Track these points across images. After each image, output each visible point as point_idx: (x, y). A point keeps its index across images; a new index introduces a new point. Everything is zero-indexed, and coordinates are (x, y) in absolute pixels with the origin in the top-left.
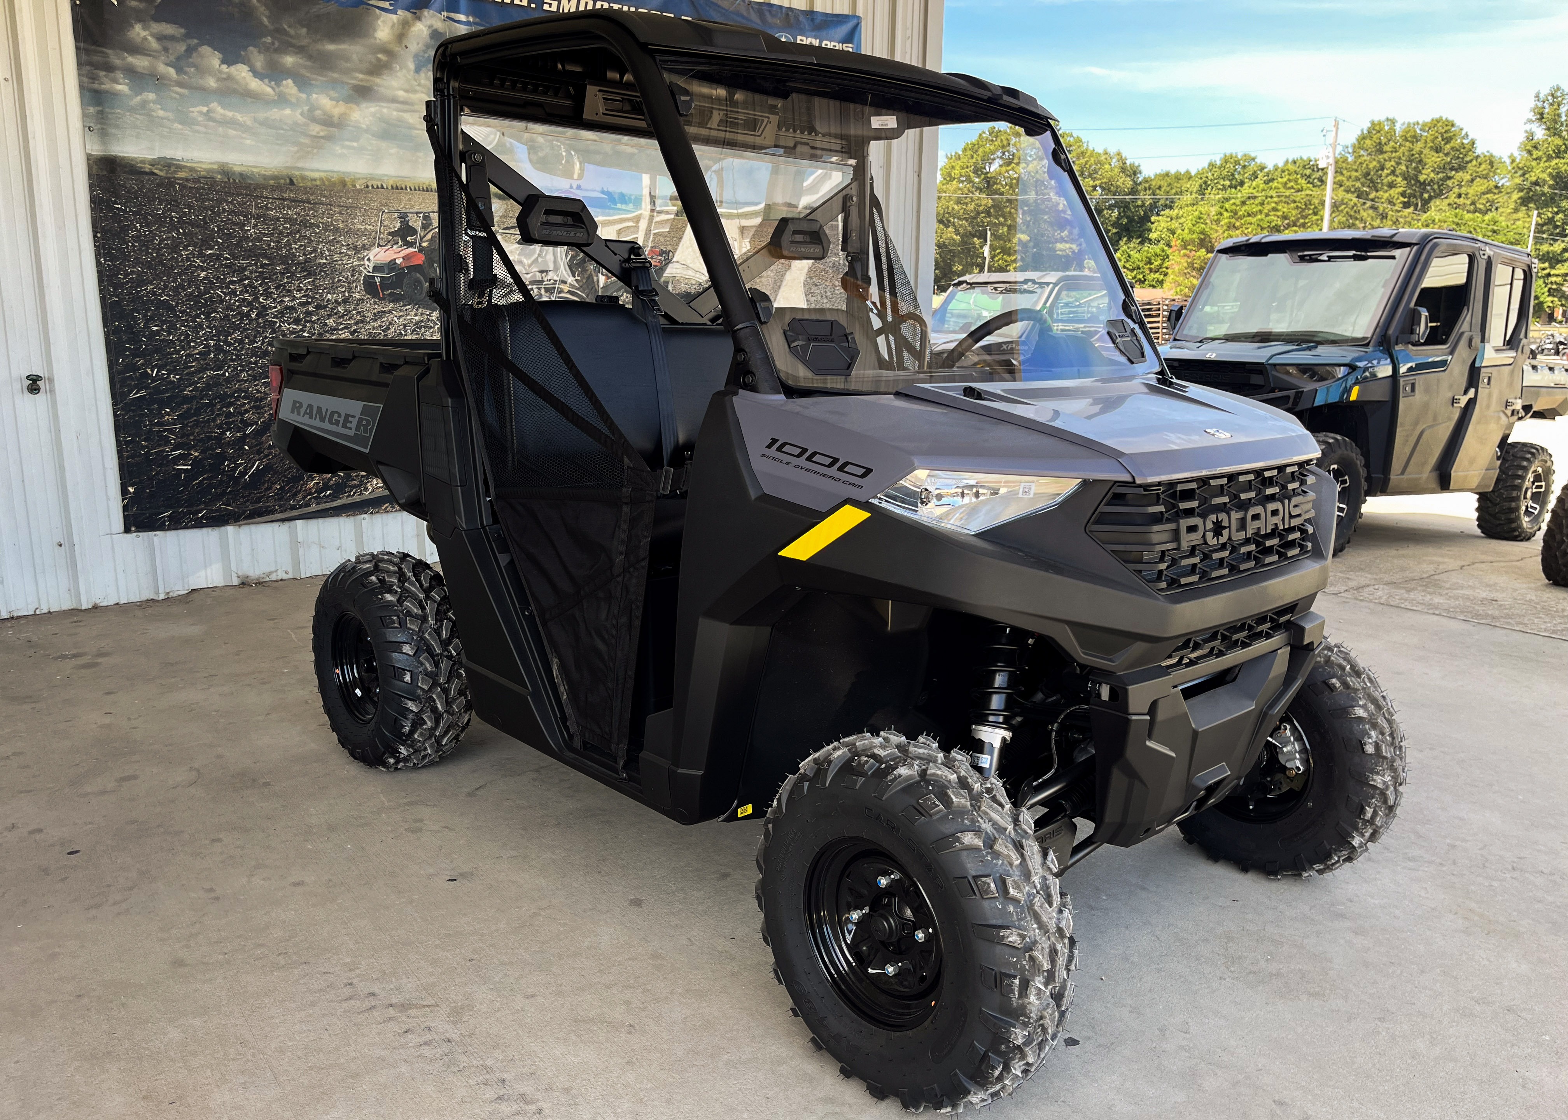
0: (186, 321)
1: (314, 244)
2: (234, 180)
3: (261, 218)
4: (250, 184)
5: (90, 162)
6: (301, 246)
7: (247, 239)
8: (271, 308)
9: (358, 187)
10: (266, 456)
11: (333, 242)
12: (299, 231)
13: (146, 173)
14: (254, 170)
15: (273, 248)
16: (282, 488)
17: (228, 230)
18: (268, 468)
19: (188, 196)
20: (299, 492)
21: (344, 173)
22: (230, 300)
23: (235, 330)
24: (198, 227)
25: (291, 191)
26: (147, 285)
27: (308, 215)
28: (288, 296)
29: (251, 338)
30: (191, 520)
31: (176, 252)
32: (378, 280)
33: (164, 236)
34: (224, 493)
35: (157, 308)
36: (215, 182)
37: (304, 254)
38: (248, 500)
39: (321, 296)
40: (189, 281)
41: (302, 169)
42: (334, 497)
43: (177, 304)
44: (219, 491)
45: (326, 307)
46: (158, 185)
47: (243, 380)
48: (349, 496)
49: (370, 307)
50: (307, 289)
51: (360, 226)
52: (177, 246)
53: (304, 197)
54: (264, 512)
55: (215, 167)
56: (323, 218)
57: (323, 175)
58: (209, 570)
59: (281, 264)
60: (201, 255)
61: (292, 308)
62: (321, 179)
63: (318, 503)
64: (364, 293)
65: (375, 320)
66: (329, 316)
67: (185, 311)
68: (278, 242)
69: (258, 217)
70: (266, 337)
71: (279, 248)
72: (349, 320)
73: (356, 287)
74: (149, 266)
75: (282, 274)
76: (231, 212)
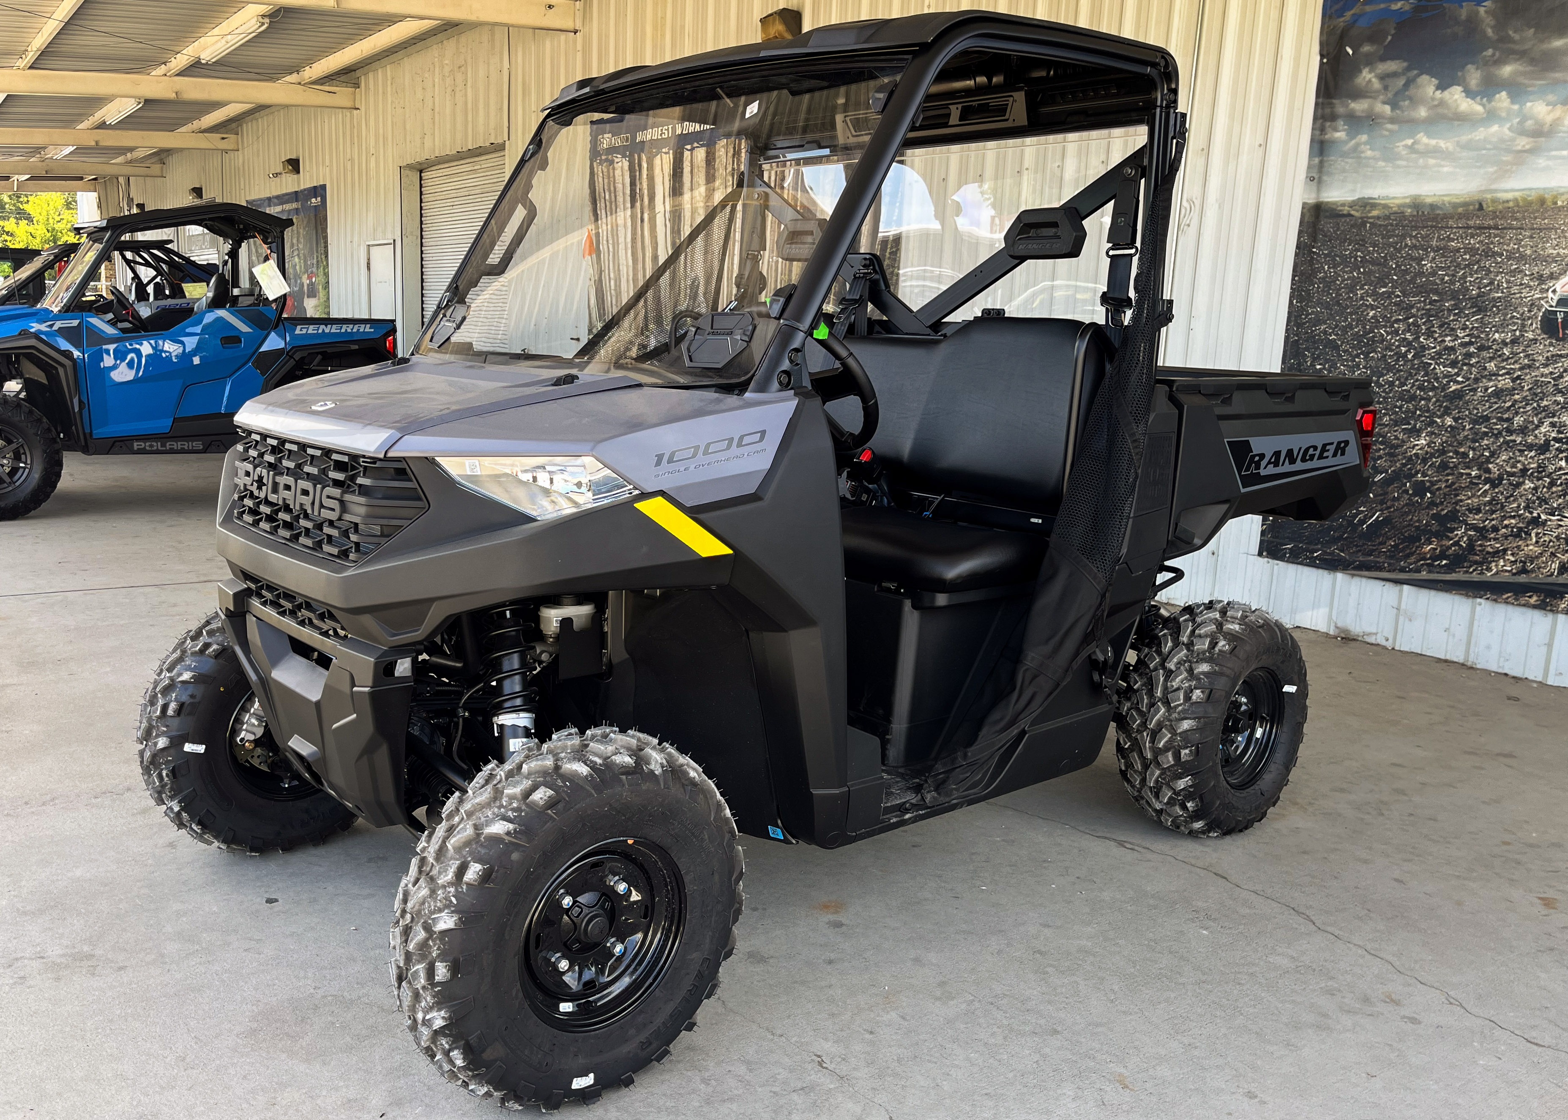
0: (1347, 360)
1: (1492, 276)
2: (1423, 212)
3: (1443, 250)
4: (1439, 214)
5: (1305, 210)
6: (1477, 278)
7: (1421, 274)
8: (1430, 348)
9: (1560, 203)
10: (1388, 508)
11: (1513, 273)
12: (1477, 262)
13: (1344, 216)
14: (1446, 199)
15: (1446, 282)
16: (1396, 546)
17: (1405, 266)
18: (1387, 521)
19: (1375, 234)
20: (1412, 554)
21: (1544, 189)
22: (1391, 339)
23: (1388, 371)
24: (1378, 264)
25: (1478, 217)
26: (1321, 325)
27: (1492, 243)
28: (1450, 335)
29: (1402, 380)
30: (1307, 558)
31: (1352, 292)
32: (1560, 317)
33: (1346, 275)
34: (1340, 538)
35: (1325, 347)
36: (1404, 216)
37: (1479, 288)
38: (1360, 551)
39: (1487, 335)
40: (1358, 320)
41: (1496, 191)
42: (1449, 569)
43: (1343, 343)
44: (1336, 535)
45: (1490, 348)
46: (1352, 226)
47: (1384, 424)
48: (1467, 572)
49: (1544, 348)
50: (1473, 327)
51: (1551, 251)
52: (1355, 286)
53: (1491, 223)
54: (1373, 567)
55: (1408, 201)
56: (1508, 245)
57: (1517, 194)
58: (1315, 612)
59: (1450, 300)
60: (1375, 294)
61: (1452, 349)
62: (1516, 200)
63: (1430, 572)
64: (1539, 332)
65: (1546, 366)
66: (1491, 359)
67: (1348, 350)
68: (1453, 275)
69: (1437, 250)
70: (1417, 380)
71: (1452, 282)
72: (1513, 364)
73: (1532, 324)
74: (1327, 306)
75: (1449, 311)
76: (1414, 247)
